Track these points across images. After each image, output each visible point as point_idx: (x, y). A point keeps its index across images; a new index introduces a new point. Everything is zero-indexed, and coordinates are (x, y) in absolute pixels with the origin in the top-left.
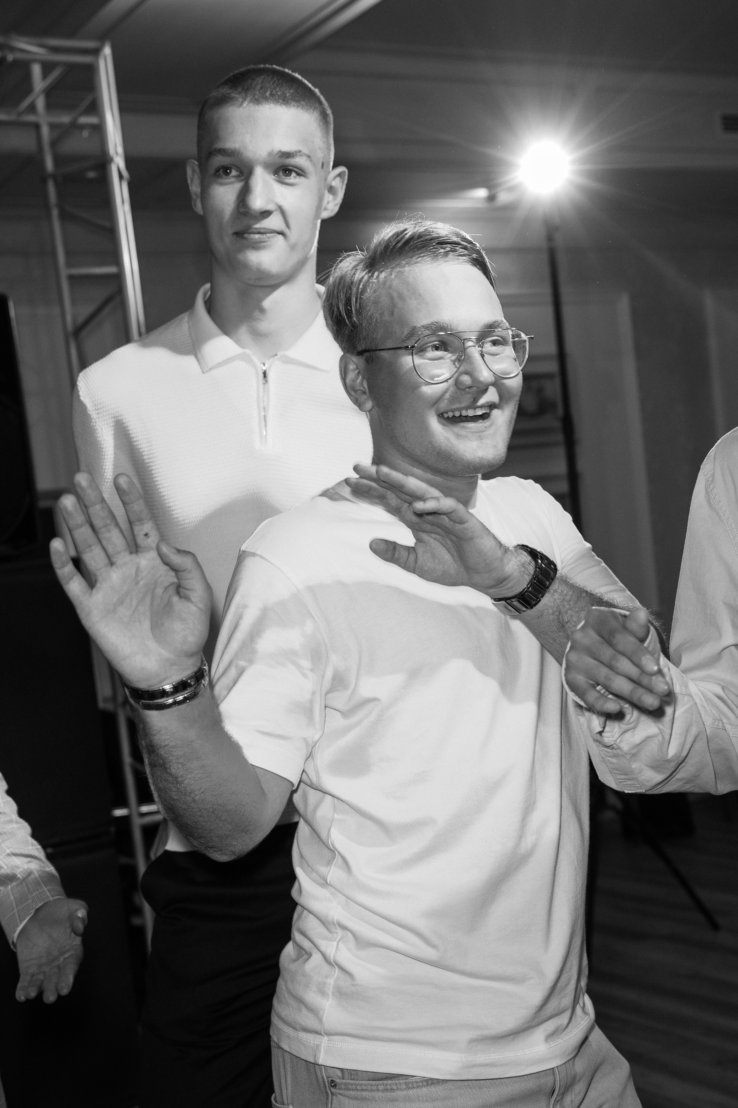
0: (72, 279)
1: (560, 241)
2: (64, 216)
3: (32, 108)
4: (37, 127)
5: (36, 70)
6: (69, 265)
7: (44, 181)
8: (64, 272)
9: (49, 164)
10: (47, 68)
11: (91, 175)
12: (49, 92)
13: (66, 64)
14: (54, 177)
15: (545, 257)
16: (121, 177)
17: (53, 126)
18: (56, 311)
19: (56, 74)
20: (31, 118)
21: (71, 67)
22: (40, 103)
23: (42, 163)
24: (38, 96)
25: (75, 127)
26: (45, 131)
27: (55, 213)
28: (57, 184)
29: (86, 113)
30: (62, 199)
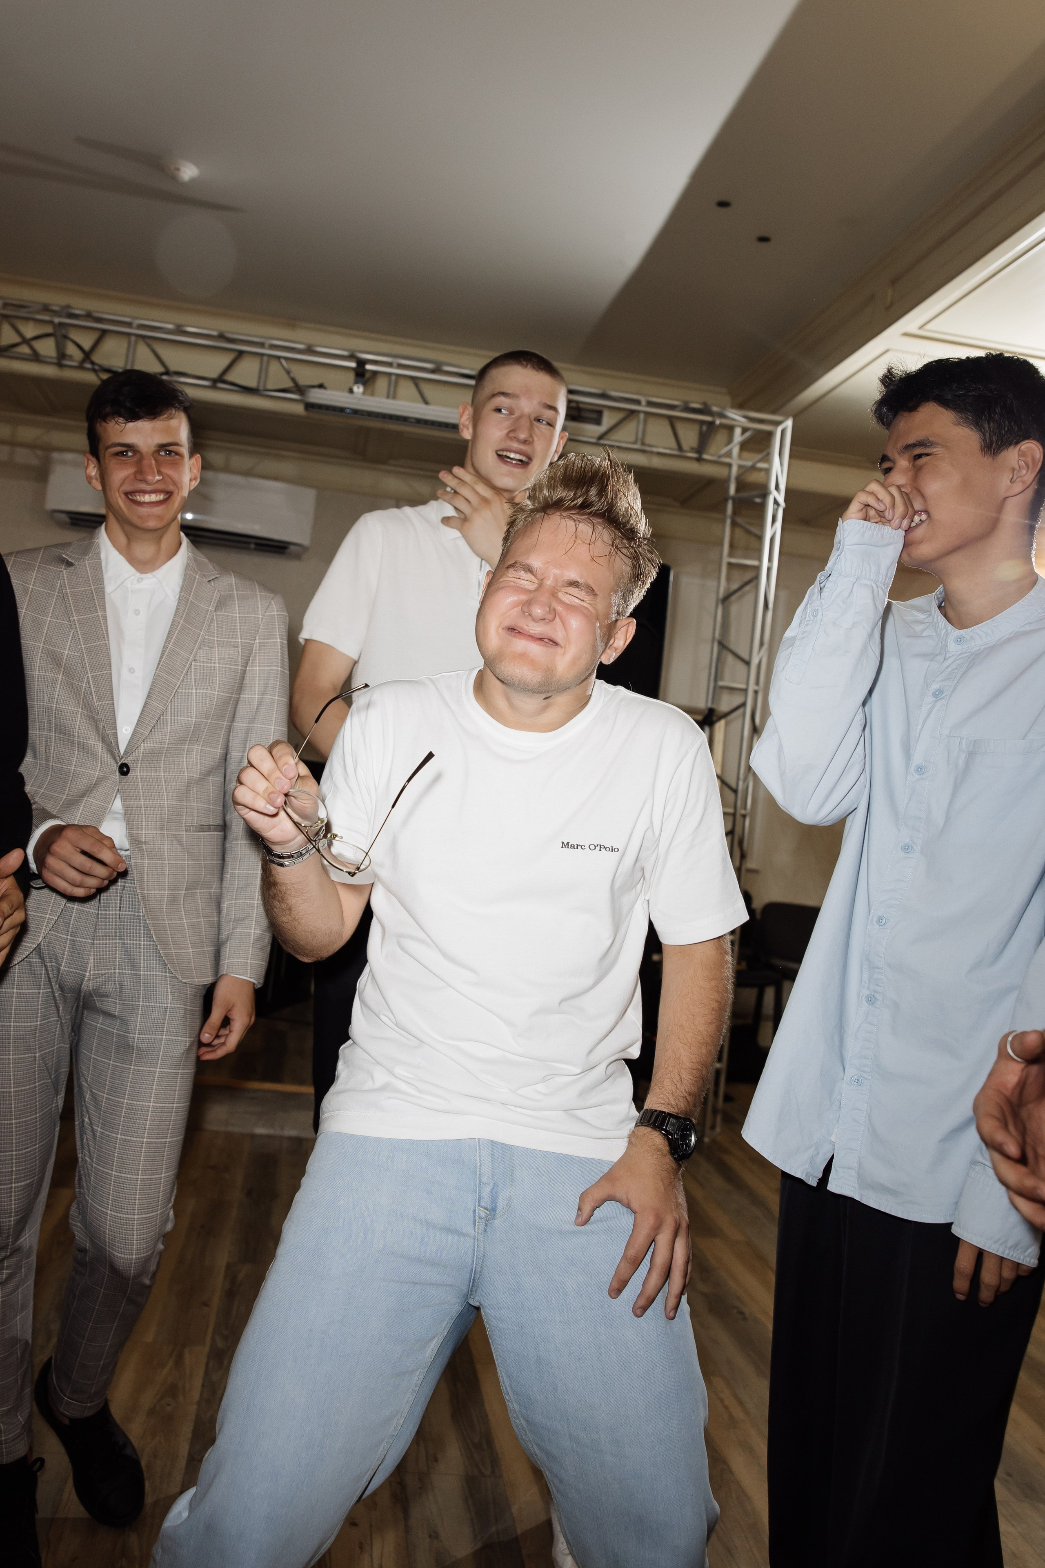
0: (730, 565)
2: (734, 524)
3: (729, 454)
4: (730, 465)
5: (738, 431)
6: (731, 555)
7: (726, 501)
8: (726, 559)
9: (732, 490)
10: (745, 430)
11: (758, 500)
12: (742, 447)
13: (754, 429)
14: (734, 499)
16: (777, 505)
17: (740, 467)
18: (715, 584)
19: (748, 434)
20: (727, 460)
22: (736, 451)
23: (727, 489)
24: (735, 446)
25: (753, 468)
26: (734, 469)
27: (728, 521)
28: (734, 504)
29: (761, 460)
30: (735, 513)
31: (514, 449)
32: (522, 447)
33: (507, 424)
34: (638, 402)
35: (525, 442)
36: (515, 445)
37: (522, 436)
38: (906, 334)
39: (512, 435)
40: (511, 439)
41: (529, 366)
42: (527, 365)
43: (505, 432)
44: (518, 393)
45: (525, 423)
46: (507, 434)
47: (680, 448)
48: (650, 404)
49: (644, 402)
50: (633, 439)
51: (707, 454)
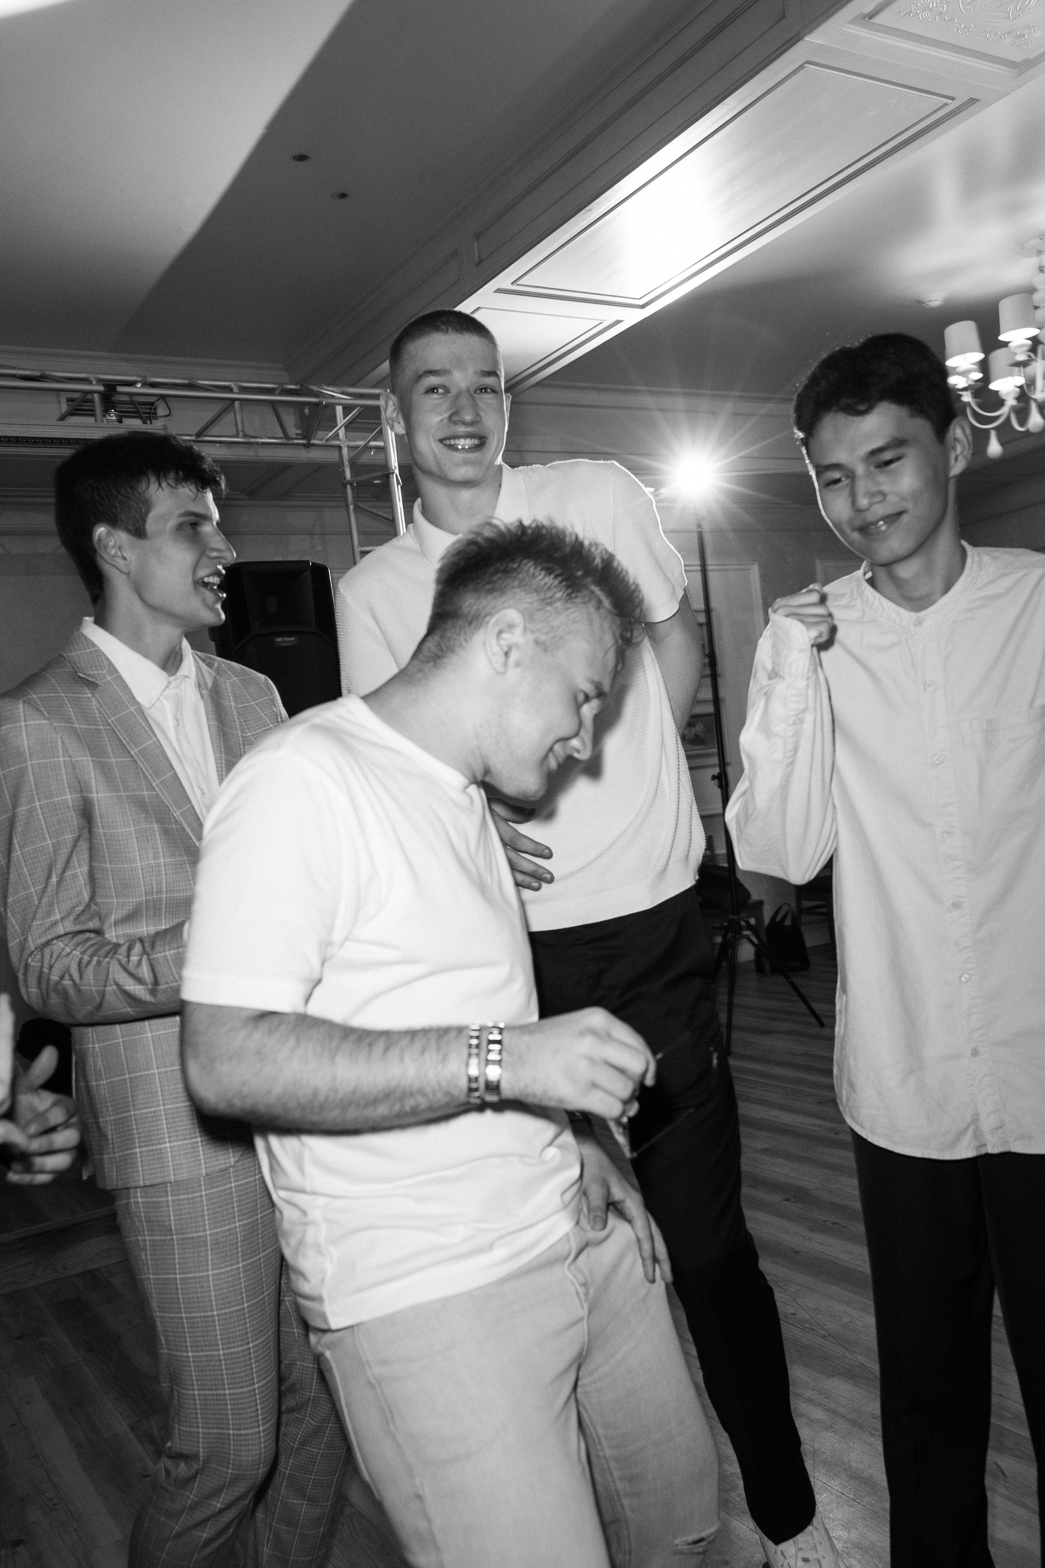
1: (706, 527)
2: (356, 507)
3: (336, 436)
4: (340, 448)
5: (339, 410)
7: (345, 486)
8: (358, 548)
9: (348, 475)
10: (347, 409)
11: (376, 481)
12: (348, 427)
13: (361, 406)
14: (351, 484)
15: (695, 538)
16: (398, 483)
17: (351, 448)
19: (354, 413)
20: (337, 443)
21: (367, 408)
22: (342, 433)
23: (341, 474)
24: (340, 428)
25: (367, 448)
26: (345, 451)
27: (351, 508)
28: (352, 488)
29: (374, 439)
30: (356, 498)
31: (461, 434)
32: (470, 429)
33: (446, 406)
34: (229, 389)
35: (472, 424)
36: (462, 429)
37: (468, 418)
38: (499, 291)
39: (455, 418)
40: (455, 423)
41: (450, 330)
42: (447, 329)
43: (446, 415)
44: (447, 367)
45: (464, 401)
46: (450, 418)
47: (286, 436)
48: (243, 390)
49: (235, 390)
50: (234, 433)
51: (314, 438)
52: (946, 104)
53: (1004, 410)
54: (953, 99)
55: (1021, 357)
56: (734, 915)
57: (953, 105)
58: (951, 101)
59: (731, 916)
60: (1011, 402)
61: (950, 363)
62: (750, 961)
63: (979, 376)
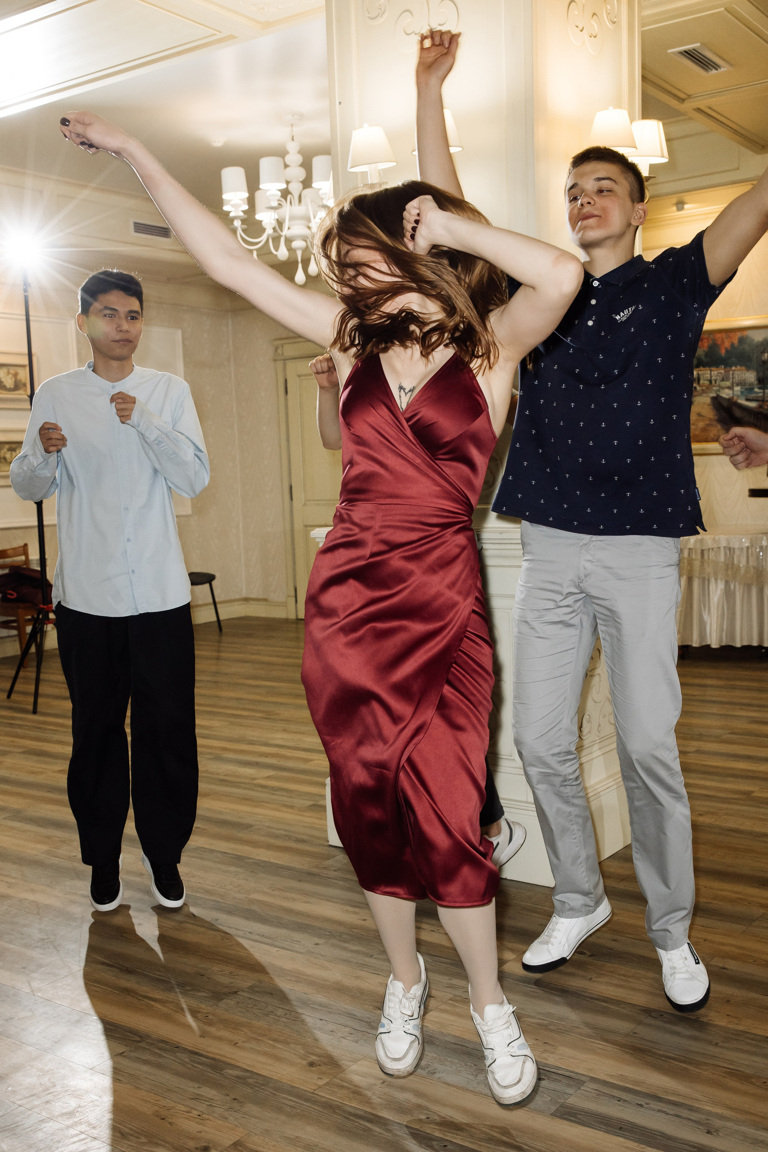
52: (215, 34)
53: (264, 238)
54: (220, 32)
55: (275, 204)
56: (44, 605)
57: (219, 36)
58: (219, 33)
59: (42, 606)
60: (269, 231)
61: (224, 197)
62: (55, 649)
63: (246, 207)
